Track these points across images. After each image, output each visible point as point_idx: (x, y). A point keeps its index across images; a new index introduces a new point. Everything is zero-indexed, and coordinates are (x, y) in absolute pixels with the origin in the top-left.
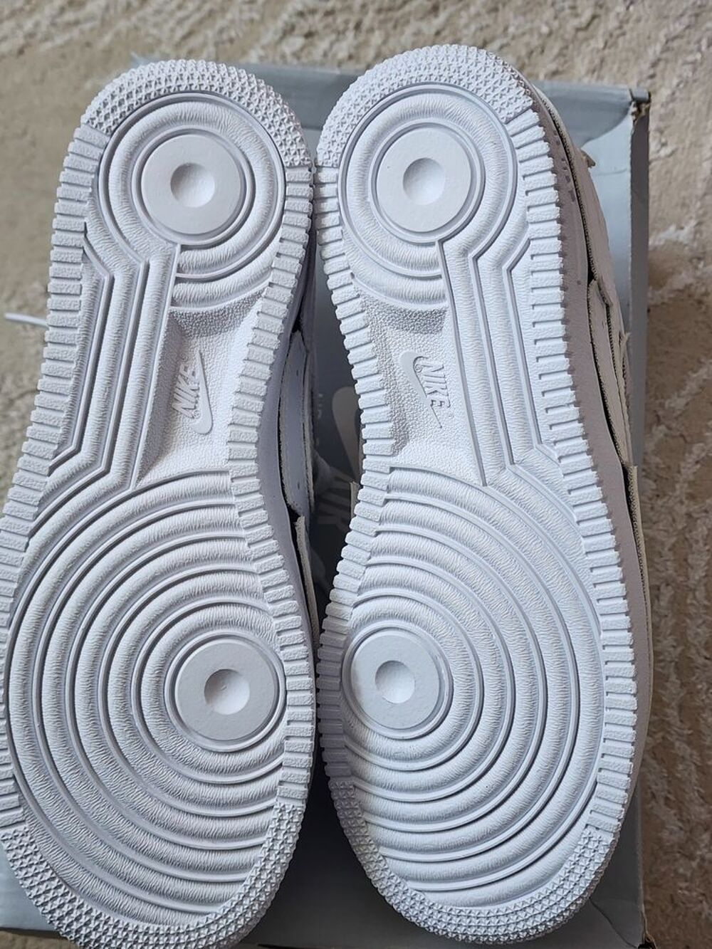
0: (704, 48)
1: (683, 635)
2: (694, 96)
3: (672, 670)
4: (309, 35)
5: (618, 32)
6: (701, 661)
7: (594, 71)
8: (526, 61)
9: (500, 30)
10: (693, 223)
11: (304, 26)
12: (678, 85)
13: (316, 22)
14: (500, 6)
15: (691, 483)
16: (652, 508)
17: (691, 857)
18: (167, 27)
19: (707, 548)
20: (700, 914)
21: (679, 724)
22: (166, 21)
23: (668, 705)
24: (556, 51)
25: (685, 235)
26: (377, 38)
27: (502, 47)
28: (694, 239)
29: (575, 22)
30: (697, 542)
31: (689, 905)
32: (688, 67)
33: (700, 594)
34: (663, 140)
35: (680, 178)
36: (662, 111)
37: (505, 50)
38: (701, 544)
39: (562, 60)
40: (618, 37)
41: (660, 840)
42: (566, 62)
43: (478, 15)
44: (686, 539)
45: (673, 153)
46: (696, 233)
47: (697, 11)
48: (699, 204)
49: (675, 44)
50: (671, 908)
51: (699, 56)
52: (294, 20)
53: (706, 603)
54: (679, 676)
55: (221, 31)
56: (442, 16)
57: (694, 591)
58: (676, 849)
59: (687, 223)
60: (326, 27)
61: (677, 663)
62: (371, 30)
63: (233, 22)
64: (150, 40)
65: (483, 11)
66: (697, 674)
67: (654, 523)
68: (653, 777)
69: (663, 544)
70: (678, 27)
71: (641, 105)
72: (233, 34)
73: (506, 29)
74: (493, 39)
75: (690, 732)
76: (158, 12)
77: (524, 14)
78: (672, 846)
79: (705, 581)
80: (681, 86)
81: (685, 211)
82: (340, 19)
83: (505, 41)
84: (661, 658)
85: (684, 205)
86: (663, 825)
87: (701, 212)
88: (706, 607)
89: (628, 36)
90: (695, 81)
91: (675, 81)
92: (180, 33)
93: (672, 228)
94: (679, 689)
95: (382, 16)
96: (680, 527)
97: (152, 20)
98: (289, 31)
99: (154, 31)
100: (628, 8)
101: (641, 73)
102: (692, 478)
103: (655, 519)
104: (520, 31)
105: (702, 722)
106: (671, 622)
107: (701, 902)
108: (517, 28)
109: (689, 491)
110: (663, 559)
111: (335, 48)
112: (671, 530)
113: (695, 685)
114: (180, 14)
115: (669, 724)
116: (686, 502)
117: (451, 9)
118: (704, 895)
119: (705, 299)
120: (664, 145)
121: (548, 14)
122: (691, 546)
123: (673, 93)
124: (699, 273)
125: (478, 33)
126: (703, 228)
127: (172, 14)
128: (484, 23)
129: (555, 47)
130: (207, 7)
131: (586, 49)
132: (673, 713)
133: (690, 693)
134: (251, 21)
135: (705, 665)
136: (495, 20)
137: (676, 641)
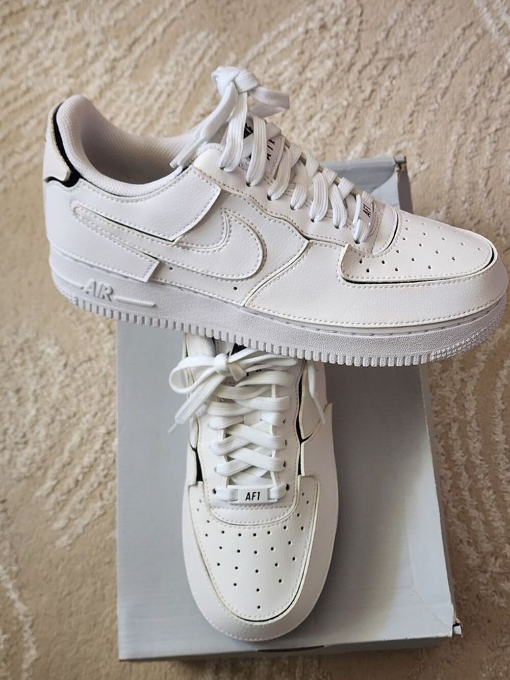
0: (439, 100)
1: (467, 449)
2: (437, 130)
3: (463, 470)
5: (387, 99)
6: (479, 462)
7: (376, 124)
8: (337, 124)
9: (319, 108)
10: (444, 208)
12: (426, 125)
14: (317, 93)
15: (461, 361)
16: (441, 379)
17: (485, 572)
19: (475, 397)
20: (494, 602)
21: (470, 499)
23: (463, 490)
24: (353, 116)
27: (321, 118)
29: (362, 96)
30: (468, 395)
31: (487, 598)
32: (432, 114)
33: (474, 424)
34: (422, 160)
35: (434, 182)
36: (419, 143)
37: (323, 120)
38: (471, 395)
39: (357, 120)
40: (388, 101)
41: (468, 565)
42: (360, 121)
43: (305, 100)
44: (463, 394)
45: (428, 168)
46: (447, 214)
47: (432, 77)
48: (447, 196)
49: (422, 101)
50: (477, 601)
51: (436, 106)
53: (477, 429)
54: (467, 473)
57: (470, 423)
58: (477, 568)
59: (441, 208)
61: (465, 466)
63: (164, 126)
65: (308, 97)
66: (477, 471)
67: (444, 387)
68: (459, 531)
69: (449, 399)
70: (422, 90)
71: (401, 165)
73: (322, 107)
74: (315, 114)
75: (477, 503)
77: (332, 95)
78: (474, 567)
79: (475, 416)
80: (429, 125)
81: (439, 201)
83: (323, 114)
84: (456, 463)
85: (438, 198)
86: (468, 557)
87: (449, 201)
88: (478, 431)
89: (394, 99)
90: (436, 121)
91: (425, 123)
94: (468, 480)
96: (458, 388)
100: (391, 83)
101: (404, 121)
102: (461, 358)
103: (443, 385)
104: (331, 106)
105: (483, 496)
106: (460, 443)
107: (494, 596)
108: (329, 105)
109: (461, 366)
110: (451, 407)
112: (453, 390)
113: (477, 476)
115: (465, 500)
116: (459, 372)
118: (495, 591)
120: (422, 163)
121: (346, 93)
122: (465, 398)
123: (424, 131)
125: (307, 112)
126: (451, 210)
128: (309, 105)
129: (352, 113)
130: (149, 119)
131: (370, 112)
132: (466, 494)
133: (474, 481)
134: (175, 124)
135: (481, 464)
136: (316, 102)
137: (463, 453)
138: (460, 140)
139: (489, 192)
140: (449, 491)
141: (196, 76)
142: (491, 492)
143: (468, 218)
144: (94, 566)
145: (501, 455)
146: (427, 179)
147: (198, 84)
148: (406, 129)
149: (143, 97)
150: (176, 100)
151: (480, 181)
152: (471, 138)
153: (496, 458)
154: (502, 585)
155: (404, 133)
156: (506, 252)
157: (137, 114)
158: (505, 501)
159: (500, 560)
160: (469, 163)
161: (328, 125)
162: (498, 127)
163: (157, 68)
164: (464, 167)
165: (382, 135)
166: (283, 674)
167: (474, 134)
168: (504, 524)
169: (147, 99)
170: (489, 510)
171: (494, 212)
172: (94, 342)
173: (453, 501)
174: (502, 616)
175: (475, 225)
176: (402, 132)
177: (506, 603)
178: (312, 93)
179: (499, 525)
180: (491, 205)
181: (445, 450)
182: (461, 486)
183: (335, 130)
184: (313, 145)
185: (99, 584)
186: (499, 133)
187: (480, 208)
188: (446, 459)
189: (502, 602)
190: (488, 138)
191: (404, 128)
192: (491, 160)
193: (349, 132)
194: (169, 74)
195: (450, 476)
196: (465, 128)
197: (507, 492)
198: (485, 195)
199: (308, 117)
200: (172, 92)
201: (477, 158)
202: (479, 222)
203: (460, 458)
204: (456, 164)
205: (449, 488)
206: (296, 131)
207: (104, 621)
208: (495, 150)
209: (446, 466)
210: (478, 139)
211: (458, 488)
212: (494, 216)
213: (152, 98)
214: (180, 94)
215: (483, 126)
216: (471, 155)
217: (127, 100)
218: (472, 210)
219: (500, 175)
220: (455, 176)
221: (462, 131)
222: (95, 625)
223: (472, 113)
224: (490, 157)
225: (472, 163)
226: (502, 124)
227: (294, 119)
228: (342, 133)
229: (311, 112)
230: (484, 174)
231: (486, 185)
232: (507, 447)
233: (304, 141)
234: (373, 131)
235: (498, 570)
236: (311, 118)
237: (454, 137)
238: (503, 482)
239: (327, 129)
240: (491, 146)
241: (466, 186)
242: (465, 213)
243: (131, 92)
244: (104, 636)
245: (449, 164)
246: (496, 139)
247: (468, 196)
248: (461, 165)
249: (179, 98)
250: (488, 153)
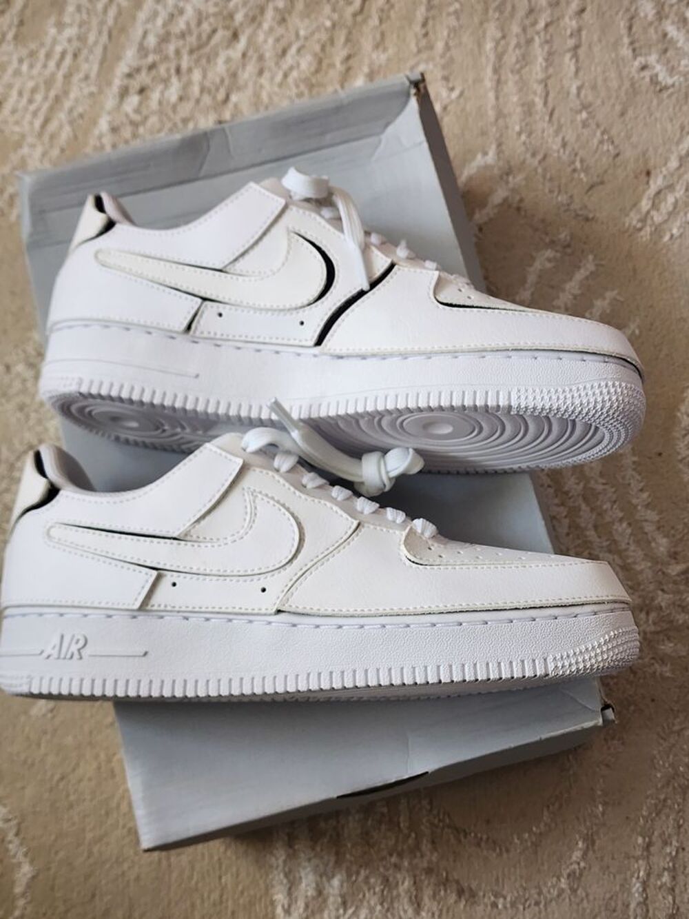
2: (465, 39)
3: (581, 503)
4: (142, 91)
5: (386, 7)
6: (601, 487)
7: (378, 46)
8: (322, 55)
9: (293, 37)
10: (494, 147)
11: (135, 84)
12: (449, 35)
13: (143, 78)
14: (287, 16)
18: (25, 123)
20: (655, 673)
21: (598, 540)
22: (23, 117)
23: (586, 529)
24: (342, 39)
25: (491, 158)
26: (197, 76)
27: (299, 51)
28: (499, 158)
29: (350, 10)
31: (645, 669)
32: (453, 17)
34: (451, 85)
35: (474, 112)
36: (443, 61)
37: (302, 52)
39: (350, 44)
40: (389, 10)
42: (354, 45)
43: (271, 29)
45: (461, 94)
46: (498, 153)
48: (494, 130)
50: (632, 675)
52: (126, 81)
54: (588, 505)
55: (71, 110)
56: (243, 41)
59: (489, 148)
60: (153, 79)
61: (583, 495)
62: (190, 70)
63: (77, 100)
64: (16, 138)
65: (274, 24)
66: (601, 499)
71: (419, 85)
72: (80, 110)
73: (297, 35)
74: (290, 45)
75: (608, 543)
76: (14, 111)
77: (308, 16)
80: (452, 35)
81: (485, 137)
82: (162, 69)
83: (300, 44)
84: (571, 494)
85: (483, 133)
87: (498, 135)
89: (397, 8)
90: (461, 27)
91: (445, 33)
92: (38, 123)
93: (479, 156)
94: (590, 514)
95: (195, 56)
97: (12, 119)
98: (124, 93)
99: (17, 129)
101: (416, 35)
104: (310, 31)
105: (615, 533)
107: (653, 664)
108: (306, 30)
111: (166, 94)
113: (601, 507)
114: (32, 108)
115: (591, 542)
117: (248, 31)
118: (653, 658)
119: (522, 205)
120: (452, 89)
121: (327, 9)
123: (447, 44)
124: (511, 185)
125: (277, 45)
126: (504, 147)
127: (26, 109)
128: (278, 34)
129: (341, 37)
130: (52, 94)
131: (366, 29)
132: (591, 534)
133: (600, 514)
134: (92, 94)
135: (604, 490)
136: (287, 29)
137: (577, 478)
138: (500, 49)
139: (551, 114)
140: (568, 534)
141: (110, 22)
142: (624, 525)
143: (528, 156)
144: (91, 732)
145: (630, 472)
146: (463, 110)
147: (115, 33)
148: (420, 45)
149: (39, 65)
150: (87, 60)
151: (537, 100)
152: (513, 42)
153: (623, 478)
154: (663, 647)
155: (419, 51)
156: (590, 193)
157: (34, 90)
158: (646, 533)
159: (653, 615)
160: (517, 77)
161: (309, 58)
162: (549, 20)
163: (52, 20)
164: (510, 84)
165: (389, 60)
166: (383, 827)
167: (517, 36)
168: (649, 564)
169: (45, 66)
170: (626, 550)
171: (563, 139)
172: (31, 423)
173: (575, 547)
174: (669, 689)
175: (540, 162)
176: (415, 50)
177: (673, 671)
178: (278, 17)
179: (643, 567)
180: (557, 132)
181: (552, 480)
182: (583, 525)
183: (320, 64)
184: (294, 90)
185: (102, 756)
186: (551, 29)
187: (543, 138)
188: (556, 491)
189: (667, 671)
190: (537, 38)
191: (417, 44)
192: (547, 68)
193: (342, 63)
194: (71, 25)
195: (565, 514)
196: (502, 30)
197: (646, 521)
198: (547, 118)
199: (280, 51)
200: (79, 50)
201: (527, 69)
202: (545, 157)
203: (575, 486)
204: (499, 81)
205: (565, 530)
206: (267, 74)
207: (118, 806)
208: (550, 54)
209: (556, 501)
210: (523, 41)
211: (578, 527)
212: (564, 145)
213: (52, 64)
214: (91, 51)
215: (527, 22)
216: (518, 66)
217: (17, 73)
218: (533, 142)
219: (562, 88)
220: (501, 100)
221: (499, 35)
222: (107, 814)
223: (509, 8)
224: (544, 64)
225: (521, 78)
226: (552, 15)
227: (261, 58)
228: (332, 65)
229: (283, 43)
230: (539, 89)
231: (545, 103)
232: (635, 459)
233: (280, 85)
234: (374, 56)
235: (653, 628)
236: (284, 52)
237: (489, 46)
238: (639, 508)
239: (310, 64)
240: (543, 49)
241: (519, 110)
242: (523, 148)
243: (21, 61)
244: (124, 827)
245: (488, 83)
246: (548, 37)
247: (524, 124)
248: (506, 82)
249: (91, 57)
250: (540, 60)
